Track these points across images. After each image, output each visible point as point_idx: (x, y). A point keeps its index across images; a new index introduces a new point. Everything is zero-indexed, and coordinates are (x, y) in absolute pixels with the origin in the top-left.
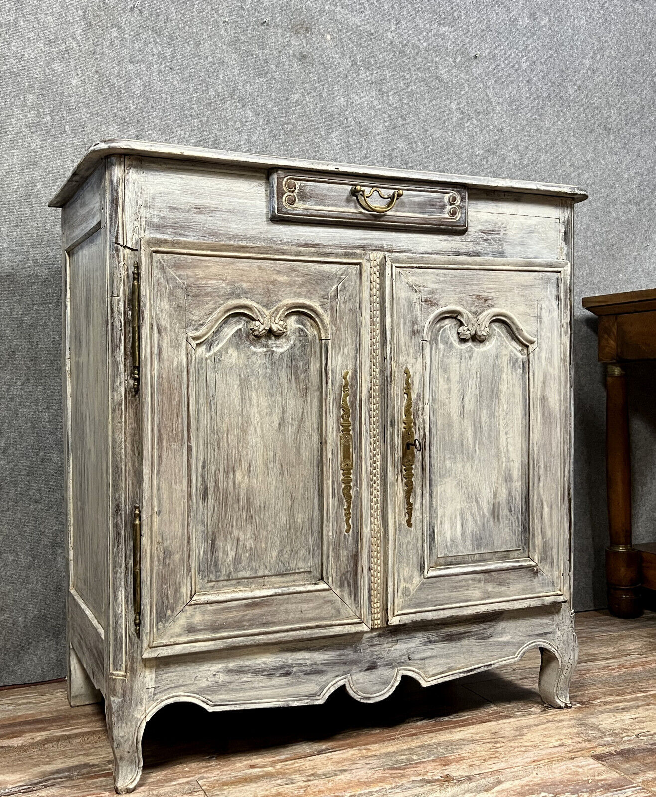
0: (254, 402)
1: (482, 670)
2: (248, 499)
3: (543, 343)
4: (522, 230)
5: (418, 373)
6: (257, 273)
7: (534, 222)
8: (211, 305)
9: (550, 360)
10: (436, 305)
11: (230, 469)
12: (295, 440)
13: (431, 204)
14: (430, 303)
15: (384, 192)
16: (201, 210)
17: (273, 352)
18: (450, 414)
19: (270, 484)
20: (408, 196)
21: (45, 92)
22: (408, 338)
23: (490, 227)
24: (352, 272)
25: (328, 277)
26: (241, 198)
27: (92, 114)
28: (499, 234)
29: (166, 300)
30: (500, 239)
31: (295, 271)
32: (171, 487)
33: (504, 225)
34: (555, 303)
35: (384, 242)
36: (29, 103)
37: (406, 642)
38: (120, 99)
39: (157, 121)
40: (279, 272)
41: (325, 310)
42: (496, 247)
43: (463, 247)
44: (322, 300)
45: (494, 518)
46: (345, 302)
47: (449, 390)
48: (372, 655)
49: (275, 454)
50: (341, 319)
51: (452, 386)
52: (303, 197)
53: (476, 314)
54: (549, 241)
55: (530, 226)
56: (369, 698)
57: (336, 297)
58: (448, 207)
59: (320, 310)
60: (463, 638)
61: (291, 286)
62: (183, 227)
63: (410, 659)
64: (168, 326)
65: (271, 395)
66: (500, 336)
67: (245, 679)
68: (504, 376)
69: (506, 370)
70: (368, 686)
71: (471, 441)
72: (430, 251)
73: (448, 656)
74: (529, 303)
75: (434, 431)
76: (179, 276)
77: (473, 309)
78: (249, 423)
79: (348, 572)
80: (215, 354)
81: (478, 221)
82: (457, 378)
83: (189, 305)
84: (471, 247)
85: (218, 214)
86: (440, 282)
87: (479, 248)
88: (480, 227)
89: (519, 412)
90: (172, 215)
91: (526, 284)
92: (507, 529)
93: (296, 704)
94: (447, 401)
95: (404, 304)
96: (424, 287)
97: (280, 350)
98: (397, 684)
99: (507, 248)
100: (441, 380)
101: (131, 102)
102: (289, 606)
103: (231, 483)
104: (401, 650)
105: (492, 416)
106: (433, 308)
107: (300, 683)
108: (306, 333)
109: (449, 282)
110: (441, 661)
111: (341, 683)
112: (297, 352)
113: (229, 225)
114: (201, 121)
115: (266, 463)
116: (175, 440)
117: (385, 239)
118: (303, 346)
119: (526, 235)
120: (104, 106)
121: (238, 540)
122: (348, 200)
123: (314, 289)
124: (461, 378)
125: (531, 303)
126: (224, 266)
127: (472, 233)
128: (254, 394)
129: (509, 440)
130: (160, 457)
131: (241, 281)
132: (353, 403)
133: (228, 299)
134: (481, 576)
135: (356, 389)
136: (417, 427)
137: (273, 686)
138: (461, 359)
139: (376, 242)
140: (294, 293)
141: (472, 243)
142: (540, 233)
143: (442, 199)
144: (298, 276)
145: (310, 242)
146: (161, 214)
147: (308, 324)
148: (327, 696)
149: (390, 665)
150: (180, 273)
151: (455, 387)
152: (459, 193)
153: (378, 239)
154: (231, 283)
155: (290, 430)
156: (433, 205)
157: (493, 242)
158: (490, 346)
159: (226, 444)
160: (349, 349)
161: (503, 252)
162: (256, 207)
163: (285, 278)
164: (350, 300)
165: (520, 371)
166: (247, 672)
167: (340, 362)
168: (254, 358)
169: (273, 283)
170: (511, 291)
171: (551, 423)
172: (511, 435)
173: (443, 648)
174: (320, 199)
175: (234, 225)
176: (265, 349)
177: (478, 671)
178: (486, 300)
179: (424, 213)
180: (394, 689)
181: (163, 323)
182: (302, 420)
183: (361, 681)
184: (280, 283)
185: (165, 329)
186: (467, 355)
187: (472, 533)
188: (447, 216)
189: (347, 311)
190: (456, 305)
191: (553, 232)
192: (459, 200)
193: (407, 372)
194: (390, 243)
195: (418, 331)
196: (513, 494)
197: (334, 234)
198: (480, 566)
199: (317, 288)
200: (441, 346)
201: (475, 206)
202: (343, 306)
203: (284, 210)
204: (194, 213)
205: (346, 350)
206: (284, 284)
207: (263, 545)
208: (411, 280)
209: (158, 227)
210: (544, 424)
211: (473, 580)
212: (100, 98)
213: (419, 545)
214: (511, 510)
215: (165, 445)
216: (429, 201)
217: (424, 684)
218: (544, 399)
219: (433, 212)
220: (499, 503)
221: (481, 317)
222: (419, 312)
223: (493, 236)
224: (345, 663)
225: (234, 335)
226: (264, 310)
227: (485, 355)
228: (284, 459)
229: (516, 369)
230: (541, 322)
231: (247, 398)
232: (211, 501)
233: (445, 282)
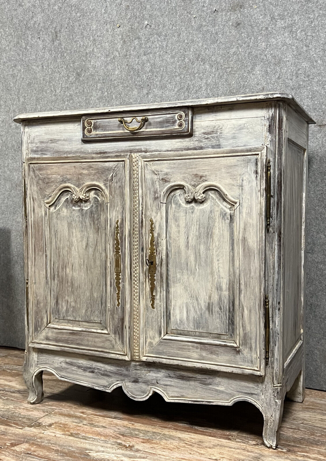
0: (74, 234)
1: (204, 403)
2: (72, 282)
3: (244, 203)
4: (233, 129)
5: (158, 221)
6: (74, 170)
7: (244, 122)
8: (54, 187)
9: (249, 214)
10: (169, 182)
11: (64, 267)
12: (93, 255)
13: (167, 121)
14: (165, 181)
15: (139, 119)
16: (53, 141)
17: (82, 210)
18: (179, 247)
19: (82, 276)
20: (153, 119)
21: (104, 81)
22: (152, 202)
23: (210, 130)
24: (120, 166)
25: (108, 170)
26: (70, 133)
27: (124, 87)
28: (216, 133)
29: (35, 186)
30: (217, 137)
31: (91, 167)
32: (39, 272)
33: (220, 127)
34: (253, 176)
35: (142, 147)
36: (98, 88)
37: (155, 373)
38: (139, 76)
39: (158, 83)
40: (83, 169)
41: (107, 187)
42: (214, 142)
43: (191, 145)
44: (105, 182)
45: (209, 311)
46: (117, 183)
47: (179, 232)
48: (136, 375)
49: (84, 262)
50: (115, 192)
51: (181, 230)
52: (96, 128)
53: (195, 186)
54: (255, 133)
55: (240, 125)
56: (135, 398)
57: (112, 180)
58: (178, 121)
59: (103, 187)
60: (191, 380)
61: (89, 175)
62: (45, 151)
63: (157, 383)
64: (37, 198)
65: (82, 231)
66: (213, 199)
67: (74, 368)
68: (216, 224)
69: (217, 220)
70: (134, 391)
71: (193, 263)
72: (170, 149)
73: (182, 388)
74: (233, 177)
75: (170, 255)
76: (41, 174)
77: (193, 183)
78: (72, 245)
79: (118, 327)
80: (57, 210)
81: (202, 127)
82: (184, 225)
83: (45, 187)
84: (197, 144)
85: (60, 142)
86: (171, 168)
87: (202, 144)
88: (203, 131)
89: (227, 247)
90: (41, 146)
91: (230, 165)
92: (218, 320)
93: (97, 388)
94: (178, 239)
95: (149, 182)
96: (161, 171)
97: (86, 209)
98: (150, 395)
99: (223, 142)
100: (173, 226)
101: (145, 76)
102: (89, 338)
103: (64, 274)
104: (153, 376)
105: (208, 249)
106: (167, 184)
107: (99, 378)
108: (98, 199)
109: (177, 167)
110: (176, 389)
111: (120, 385)
112: (94, 210)
113: (64, 147)
114: (181, 78)
115: (80, 265)
116: (41, 251)
117: (142, 145)
118: (97, 206)
119: (237, 132)
120: (130, 81)
121: (68, 301)
122: (119, 127)
123: (100, 176)
124: (187, 225)
125: (235, 177)
126: (59, 168)
127: (197, 135)
128: (74, 231)
129: (220, 265)
130: (35, 258)
131: (67, 174)
132: (121, 238)
133: (61, 184)
134: (198, 345)
135: (123, 230)
136: (158, 253)
137: (86, 376)
138: (186, 213)
139: (137, 148)
140: (91, 179)
141: (197, 142)
142: (248, 129)
143: (174, 117)
144: (93, 170)
145: (102, 151)
146: (37, 146)
147: (100, 195)
148: (112, 389)
149: (146, 382)
150: (41, 173)
151: (183, 230)
152: (184, 112)
153: (139, 146)
154: (62, 176)
155: (91, 250)
156: (168, 122)
157: (212, 140)
158: (206, 206)
159: (62, 255)
160: (119, 208)
161: (220, 145)
162: (76, 136)
163: (87, 171)
164: (119, 181)
165: (228, 221)
166: (75, 366)
167: (114, 215)
168: (74, 212)
169: (81, 174)
170: (219, 170)
171: (250, 256)
172: (221, 261)
173: (178, 383)
174: (104, 128)
175: (66, 147)
176: (79, 208)
177: (201, 403)
178: (201, 177)
179: (163, 127)
180: (148, 397)
181: (34, 196)
182: (96, 244)
183: (130, 387)
184: (84, 174)
185: (36, 199)
186: (190, 211)
187: (194, 317)
188: (177, 127)
189: (118, 187)
190: (181, 181)
191: (259, 126)
192: (184, 117)
193: (151, 221)
194: (145, 147)
195: (158, 197)
196: (223, 299)
197: (115, 146)
198: (198, 339)
199: (102, 176)
200: (173, 206)
201: (200, 118)
202: (115, 184)
203: (85, 136)
204: (50, 143)
205: (117, 209)
206: (86, 174)
207: (79, 306)
208: (153, 168)
209: (35, 152)
210: (244, 256)
211: (193, 346)
212: (129, 77)
213: (159, 320)
214: (221, 309)
215: (37, 253)
216: (166, 120)
217: (167, 400)
218: (244, 240)
219: (168, 126)
220: (212, 303)
221: (198, 188)
222: (158, 186)
223: (212, 135)
224: (121, 375)
225: (65, 201)
226: (76, 188)
227: (203, 211)
228: (88, 264)
229: (225, 220)
230: (242, 189)
231: (71, 232)
232: (56, 281)
233: (174, 167)
